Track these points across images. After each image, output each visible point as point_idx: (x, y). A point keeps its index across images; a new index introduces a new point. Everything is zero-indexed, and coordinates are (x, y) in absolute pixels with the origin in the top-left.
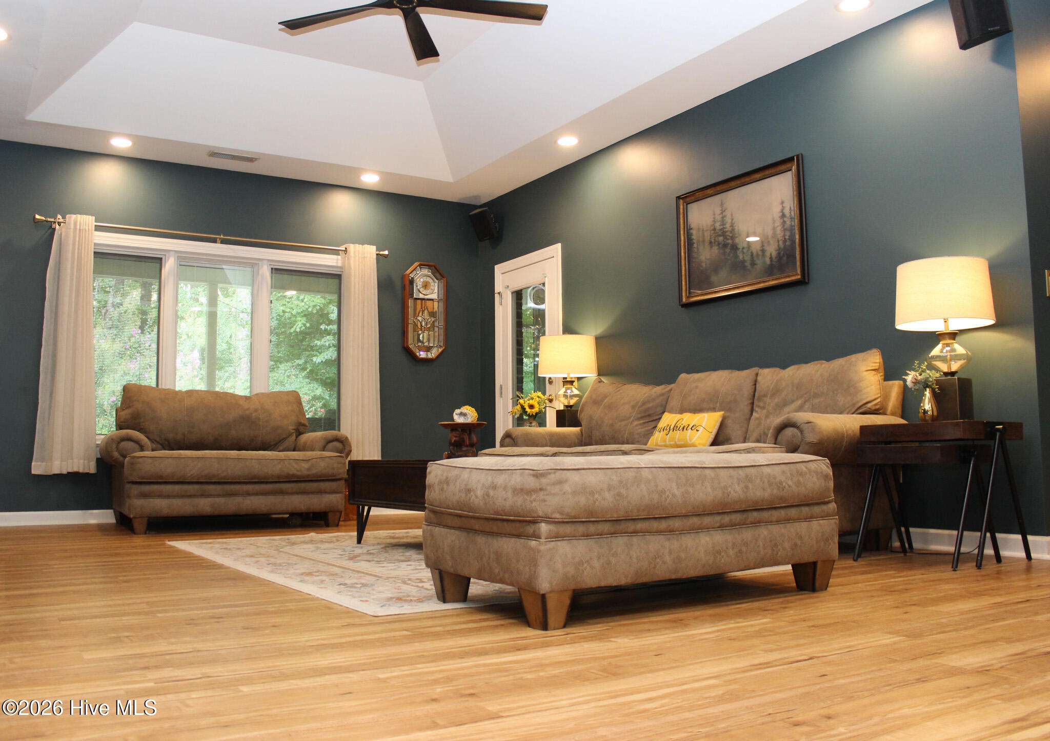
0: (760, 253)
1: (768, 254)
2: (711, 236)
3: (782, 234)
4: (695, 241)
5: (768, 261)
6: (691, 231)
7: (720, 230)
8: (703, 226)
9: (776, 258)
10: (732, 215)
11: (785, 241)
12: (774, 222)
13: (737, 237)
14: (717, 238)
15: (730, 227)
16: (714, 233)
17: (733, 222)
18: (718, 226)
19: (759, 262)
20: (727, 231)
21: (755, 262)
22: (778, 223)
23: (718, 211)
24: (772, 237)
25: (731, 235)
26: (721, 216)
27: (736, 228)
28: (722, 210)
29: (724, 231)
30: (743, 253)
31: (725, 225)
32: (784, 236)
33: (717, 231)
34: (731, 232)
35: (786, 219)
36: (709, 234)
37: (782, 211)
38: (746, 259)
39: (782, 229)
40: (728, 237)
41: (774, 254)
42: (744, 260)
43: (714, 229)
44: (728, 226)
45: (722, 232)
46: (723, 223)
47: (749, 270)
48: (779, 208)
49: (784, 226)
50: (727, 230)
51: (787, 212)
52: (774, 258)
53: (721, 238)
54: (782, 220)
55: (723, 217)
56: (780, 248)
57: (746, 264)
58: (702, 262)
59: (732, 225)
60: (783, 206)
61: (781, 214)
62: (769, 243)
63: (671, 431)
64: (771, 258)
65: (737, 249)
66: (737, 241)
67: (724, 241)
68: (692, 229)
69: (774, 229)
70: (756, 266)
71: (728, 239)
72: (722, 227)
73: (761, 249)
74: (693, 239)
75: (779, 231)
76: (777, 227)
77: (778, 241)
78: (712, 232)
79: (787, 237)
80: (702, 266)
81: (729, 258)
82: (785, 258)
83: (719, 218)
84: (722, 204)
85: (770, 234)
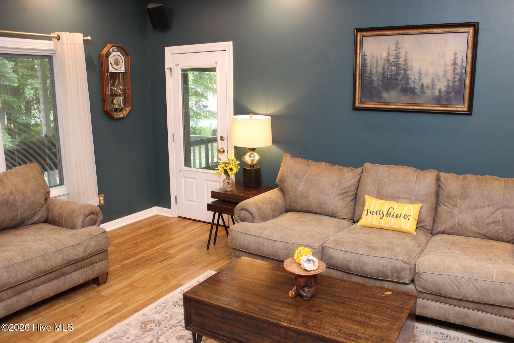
0: (430, 86)
1: (438, 88)
2: (384, 64)
3: (453, 76)
4: (368, 65)
5: (437, 93)
6: (365, 57)
7: (394, 62)
8: (377, 56)
9: (445, 92)
10: (406, 53)
11: (454, 82)
12: (446, 66)
13: (409, 70)
14: (390, 67)
15: (404, 61)
16: (388, 62)
17: (407, 58)
18: (392, 59)
19: (429, 93)
20: (400, 64)
21: (425, 91)
22: (450, 68)
23: (393, 47)
24: (443, 77)
25: (404, 67)
26: (396, 52)
27: (409, 64)
28: (397, 48)
29: (397, 63)
30: (414, 83)
31: (399, 59)
32: (454, 78)
33: (391, 62)
34: (404, 65)
35: (457, 67)
36: (383, 62)
37: (454, 60)
38: (416, 87)
39: (453, 73)
40: (401, 69)
41: (443, 89)
42: (414, 87)
43: (388, 60)
44: (401, 61)
45: (395, 63)
46: (397, 57)
47: (418, 95)
48: (452, 58)
49: (454, 71)
50: (400, 63)
51: (459, 61)
52: (443, 92)
53: (394, 68)
54: (453, 67)
55: (397, 53)
56: (448, 86)
57: (416, 91)
58: (375, 81)
59: (405, 61)
60: (455, 57)
61: (453, 62)
62: (439, 80)
63: (385, 216)
64: (440, 91)
65: (408, 78)
66: (409, 72)
67: (396, 70)
68: (366, 55)
69: (445, 72)
70: (425, 94)
71: (401, 70)
72: (395, 60)
73: (432, 83)
74: (367, 63)
75: (450, 73)
76: (448, 71)
77: (448, 81)
78: (386, 62)
79: (456, 80)
80: (374, 84)
81: (400, 83)
82: (453, 94)
83: (394, 53)
84: (397, 44)
85: (441, 74)
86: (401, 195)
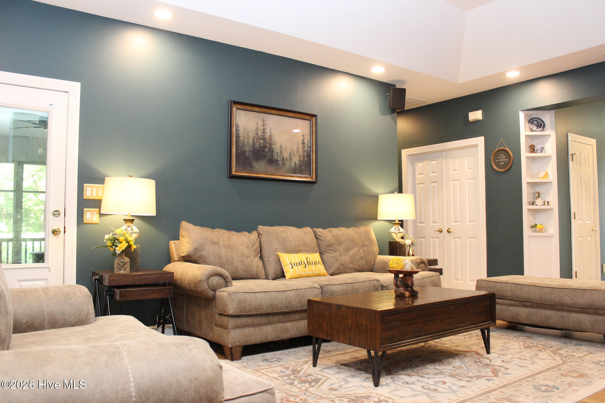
0: (288, 159)
1: (293, 161)
2: (254, 137)
3: (303, 153)
4: (241, 136)
5: (293, 166)
6: (238, 128)
7: (262, 136)
8: (248, 129)
9: (298, 165)
10: (271, 130)
11: (304, 157)
12: (298, 144)
13: (273, 144)
14: (258, 140)
15: (269, 136)
16: (257, 136)
17: (272, 134)
18: (260, 133)
19: (287, 164)
20: (267, 139)
21: (285, 163)
22: (300, 146)
23: (261, 123)
24: (297, 152)
25: (269, 142)
26: (263, 127)
27: (273, 140)
28: (263, 124)
29: (264, 138)
30: (277, 156)
31: (266, 134)
32: (304, 154)
33: (259, 135)
34: (269, 140)
35: (305, 146)
36: (253, 135)
37: (303, 140)
38: (279, 159)
39: (303, 150)
40: (267, 142)
41: (297, 162)
42: (278, 159)
43: (257, 134)
44: (267, 136)
45: (263, 137)
46: (264, 132)
47: (281, 167)
48: (302, 138)
49: (303, 149)
50: (266, 137)
51: (306, 142)
52: (297, 165)
53: (262, 141)
54: (303, 145)
55: (264, 129)
56: (301, 160)
57: (279, 163)
58: (246, 152)
59: (270, 136)
60: (304, 138)
61: (303, 141)
62: (294, 154)
63: (307, 265)
64: (295, 164)
65: (273, 152)
66: (273, 146)
67: (264, 143)
68: (239, 127)
69: (298, 149)
70: (285, 166)
71: (267, 144)
72: (263, 134)
73: (289, 157)
74: (240, 134)
75: (301, 150)
76: (300, 148)
77: (300, 156)
78: (255, 135)
79: (305, 156)
80: (246, 154)
81: (267, 155)
82: (303, 167)
83: (262, 128)
84: (263, 121)
85: (295, 150)
86: (302, 248)
